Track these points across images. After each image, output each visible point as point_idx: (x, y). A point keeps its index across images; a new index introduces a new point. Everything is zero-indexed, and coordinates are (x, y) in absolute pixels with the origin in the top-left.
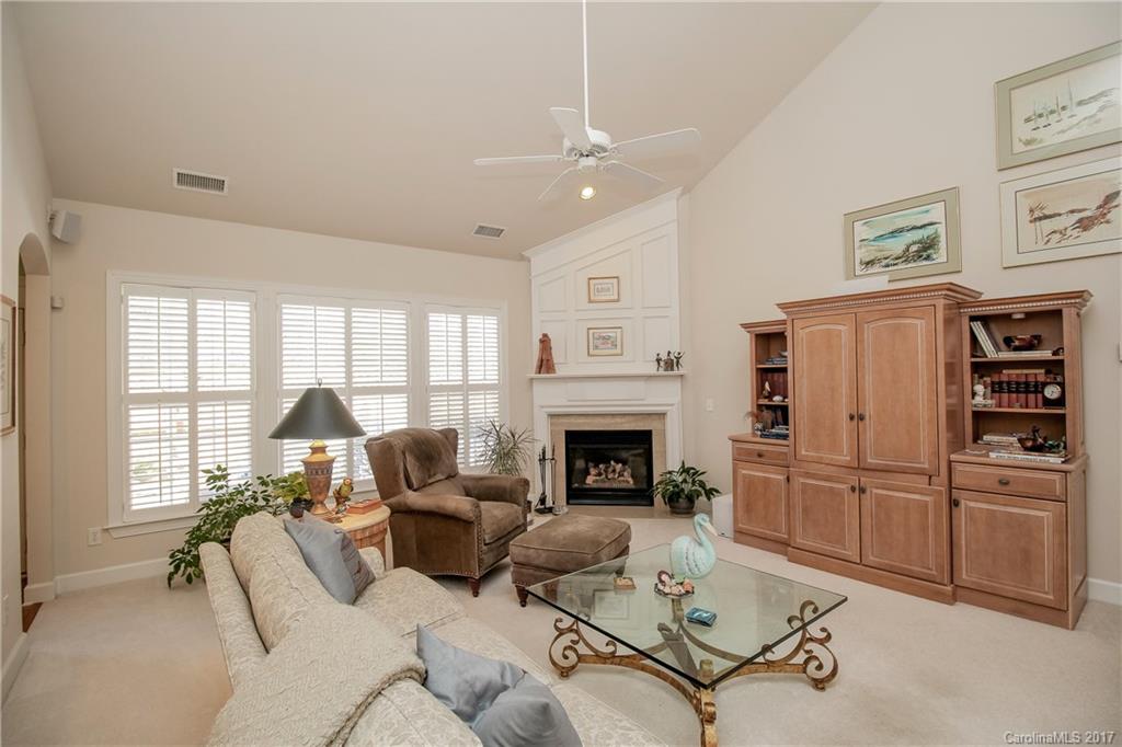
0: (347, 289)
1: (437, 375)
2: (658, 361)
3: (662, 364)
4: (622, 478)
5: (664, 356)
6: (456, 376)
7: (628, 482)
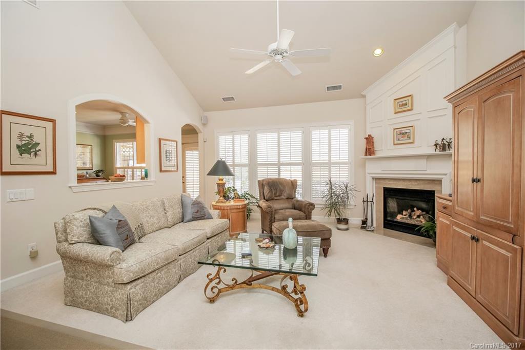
0: (277, 125)
1: (315, 158)
2: (436, 145)
3: (438, 147)
4: (418, 219)
5: (440, 142)
6: (325, 158)
7: (421, 222)
